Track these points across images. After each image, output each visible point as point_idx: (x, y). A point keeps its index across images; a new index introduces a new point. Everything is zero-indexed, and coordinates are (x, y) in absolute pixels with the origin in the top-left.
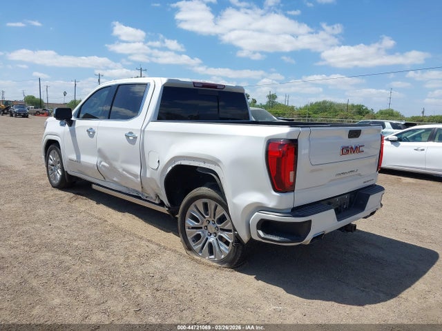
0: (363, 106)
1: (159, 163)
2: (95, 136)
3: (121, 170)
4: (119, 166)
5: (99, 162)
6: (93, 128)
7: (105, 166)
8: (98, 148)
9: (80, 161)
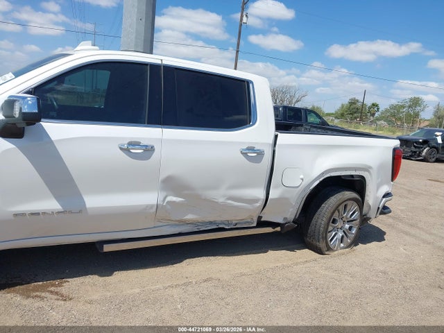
1: (302, 179)
2: (155, 155)
3: (221, 200)
4: (219, 196)
5: (161, 198)
6: (143, 143)
7: (174, 202)
8: (163, 175)
9: (82, 209)
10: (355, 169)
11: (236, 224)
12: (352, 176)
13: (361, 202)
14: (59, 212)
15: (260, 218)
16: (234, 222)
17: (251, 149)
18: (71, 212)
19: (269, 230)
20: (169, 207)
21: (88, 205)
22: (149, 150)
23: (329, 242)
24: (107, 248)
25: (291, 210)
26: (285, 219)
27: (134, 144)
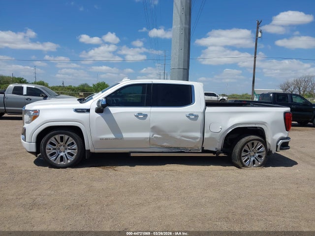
0: (22, 78)
1: (221, 128)
2: (148, 118)
3: (179, 137)
4: (177, 135)
5: (151, 135)
6: (143, 113)
7: (157, 137)
8: (152, 126)
9: (122, 138)
10: (255, 124)
11: (190, 150)
12: (256, 127)
13: (264, 142)
14: (114, 139)
15: (203, 148)
16: (189, 149)
17: (192, 115)
18: (118, 139)
19: (211, 155)
20: (155, 139)
21: (124, 137)
22: (145, 116)
23: (244, 163)
24: (132, 155)
25: (218, 144)
26: (216, 149)
27: (140, 114)
